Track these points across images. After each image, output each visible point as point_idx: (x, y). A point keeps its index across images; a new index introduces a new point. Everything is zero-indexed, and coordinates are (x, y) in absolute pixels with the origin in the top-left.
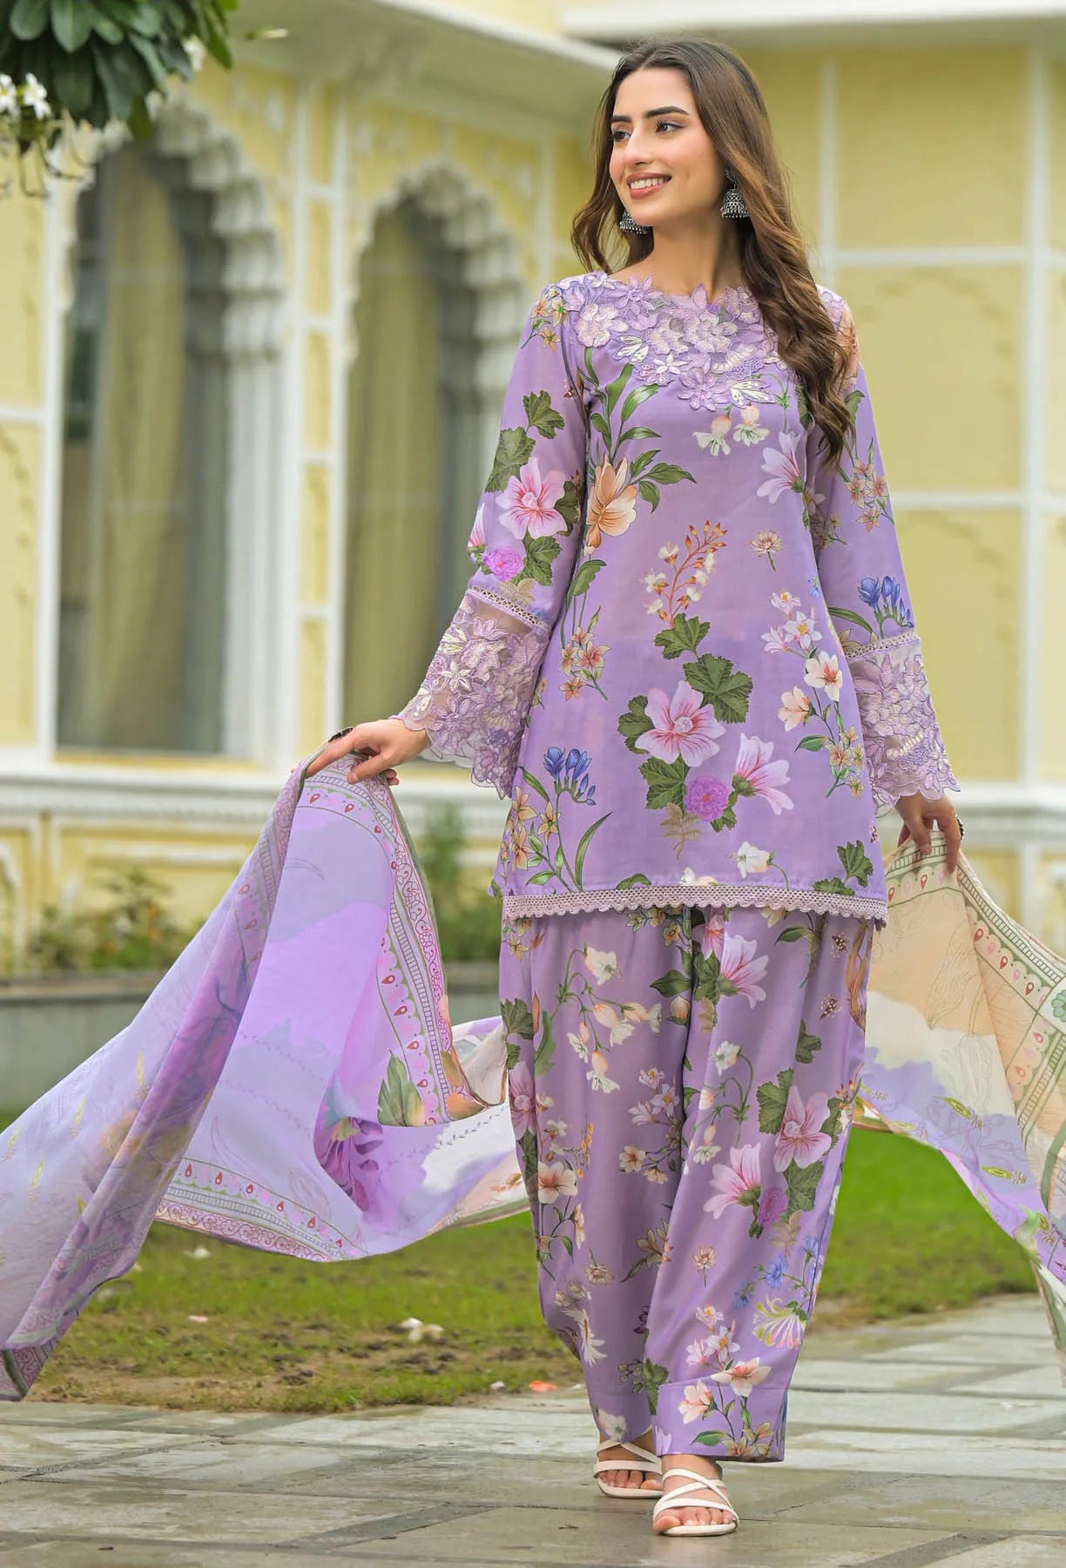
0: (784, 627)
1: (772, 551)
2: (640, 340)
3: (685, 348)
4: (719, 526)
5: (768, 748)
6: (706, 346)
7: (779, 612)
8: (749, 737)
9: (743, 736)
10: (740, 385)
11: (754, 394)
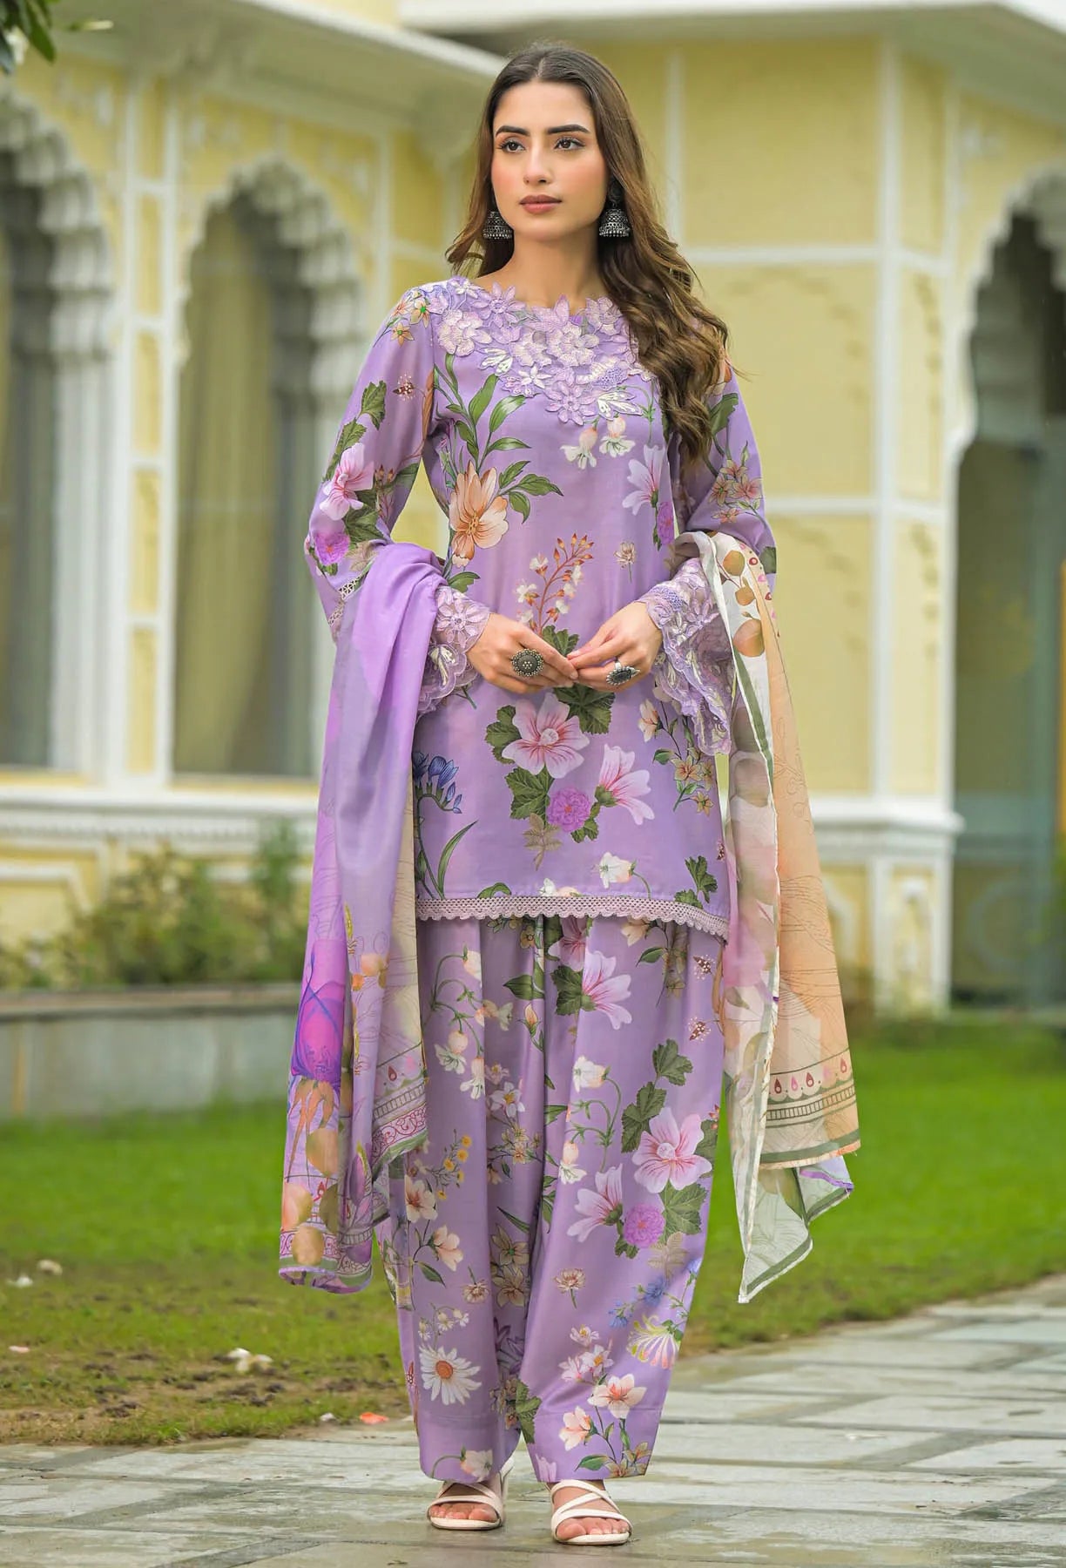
1: (631, 562)
3: (548, 361)
4: (586, 538)
5: (629, 758)
6: (569, 359)
8: (611, 747)
9: (606, 747)
10: (605, 396)
11: (621, 406)
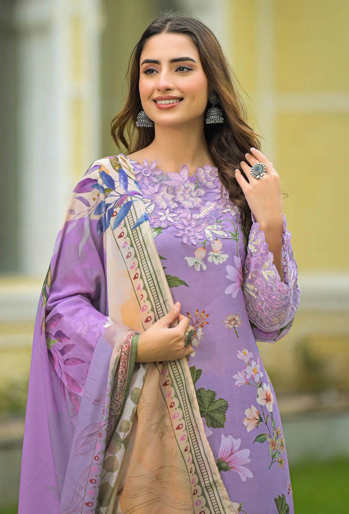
0: (245, 370)
1: (236, 326)
2: (149, 201)
3: (176, 205)
4: (204, 312)
5: (238, 442)
6: (187, 204)
7: (242, 361)
8: (226, 436)
9: (223, 436)
10: (209, 227)
11: (220, 233)
